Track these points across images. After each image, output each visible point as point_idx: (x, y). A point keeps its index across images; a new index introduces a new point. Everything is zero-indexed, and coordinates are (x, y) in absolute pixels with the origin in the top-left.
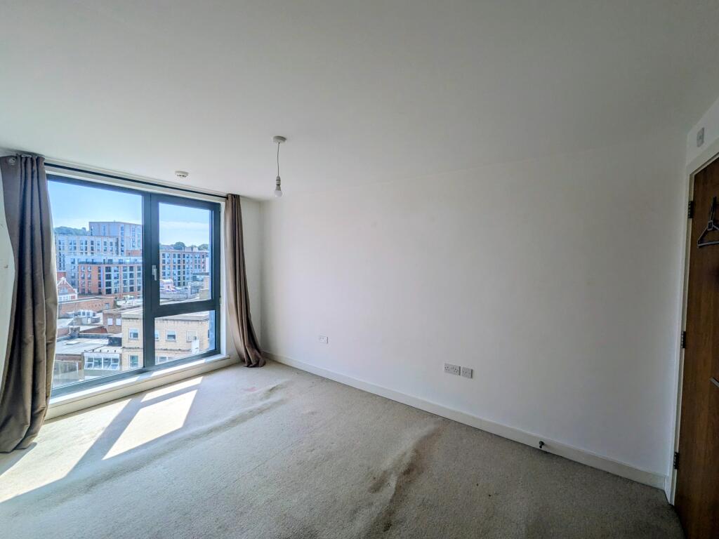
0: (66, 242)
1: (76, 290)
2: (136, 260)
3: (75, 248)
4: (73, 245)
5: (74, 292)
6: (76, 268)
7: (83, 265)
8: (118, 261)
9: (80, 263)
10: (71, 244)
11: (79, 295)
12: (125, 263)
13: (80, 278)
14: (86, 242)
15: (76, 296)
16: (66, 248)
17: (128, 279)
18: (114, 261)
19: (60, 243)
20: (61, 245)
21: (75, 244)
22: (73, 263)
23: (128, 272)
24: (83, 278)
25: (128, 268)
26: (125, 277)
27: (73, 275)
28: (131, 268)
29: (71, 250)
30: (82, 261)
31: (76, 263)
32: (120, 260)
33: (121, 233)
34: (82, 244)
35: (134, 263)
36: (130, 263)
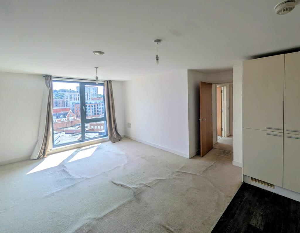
0: (68, 95)
1: (75, 115)
2: (96, 102)
3: (72, 98)
4: (71, 97)
5: (74, 116)
6: (74, 106)
7: (77, 105)
8: (89, 103)
9: (75, 104)
10: (70, 96)
11: (76, 117)
12: (92, 103)
13: (76, 110)
14: (76, 95)
15: (75, 117)
16: (68, 98)
17: (94, 110)
18: (88, 103)
19: (66, 96)
20: (67, 97)
21: (72, 96)
22: (73, 104)
23: (94, 107)
24: (77, 110)
25: (94, 106)
26: (92, 109)
27: (73, 109)
28: (95, 106)
29: (70, 99)
30: (76, 103)
31: (74, 104)
32: (90, 102)
33: (89, 91)
34: (74, 96)
35: (95, 103)
36: (94, 103)
